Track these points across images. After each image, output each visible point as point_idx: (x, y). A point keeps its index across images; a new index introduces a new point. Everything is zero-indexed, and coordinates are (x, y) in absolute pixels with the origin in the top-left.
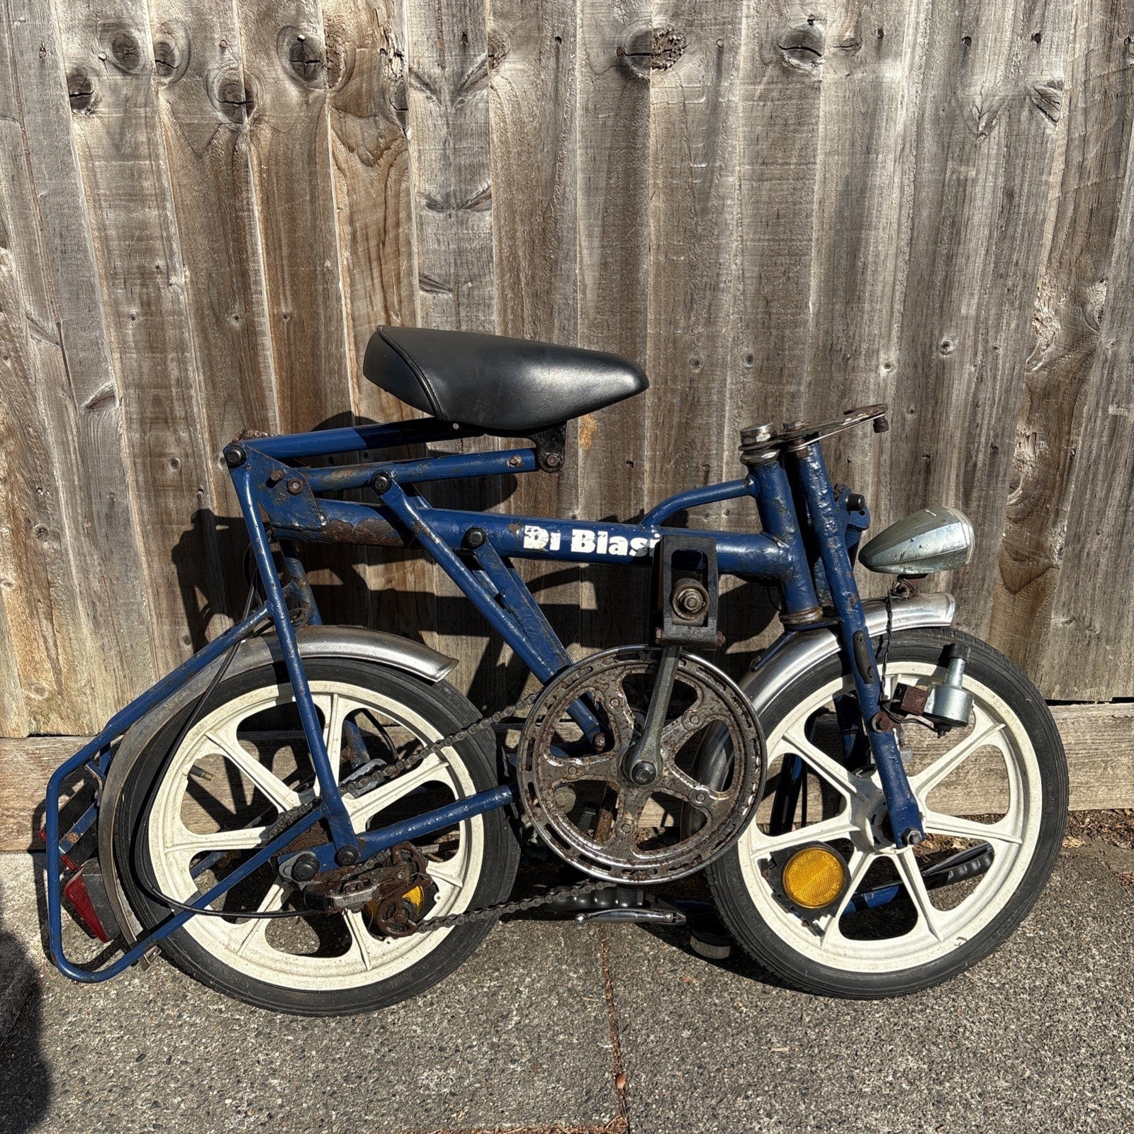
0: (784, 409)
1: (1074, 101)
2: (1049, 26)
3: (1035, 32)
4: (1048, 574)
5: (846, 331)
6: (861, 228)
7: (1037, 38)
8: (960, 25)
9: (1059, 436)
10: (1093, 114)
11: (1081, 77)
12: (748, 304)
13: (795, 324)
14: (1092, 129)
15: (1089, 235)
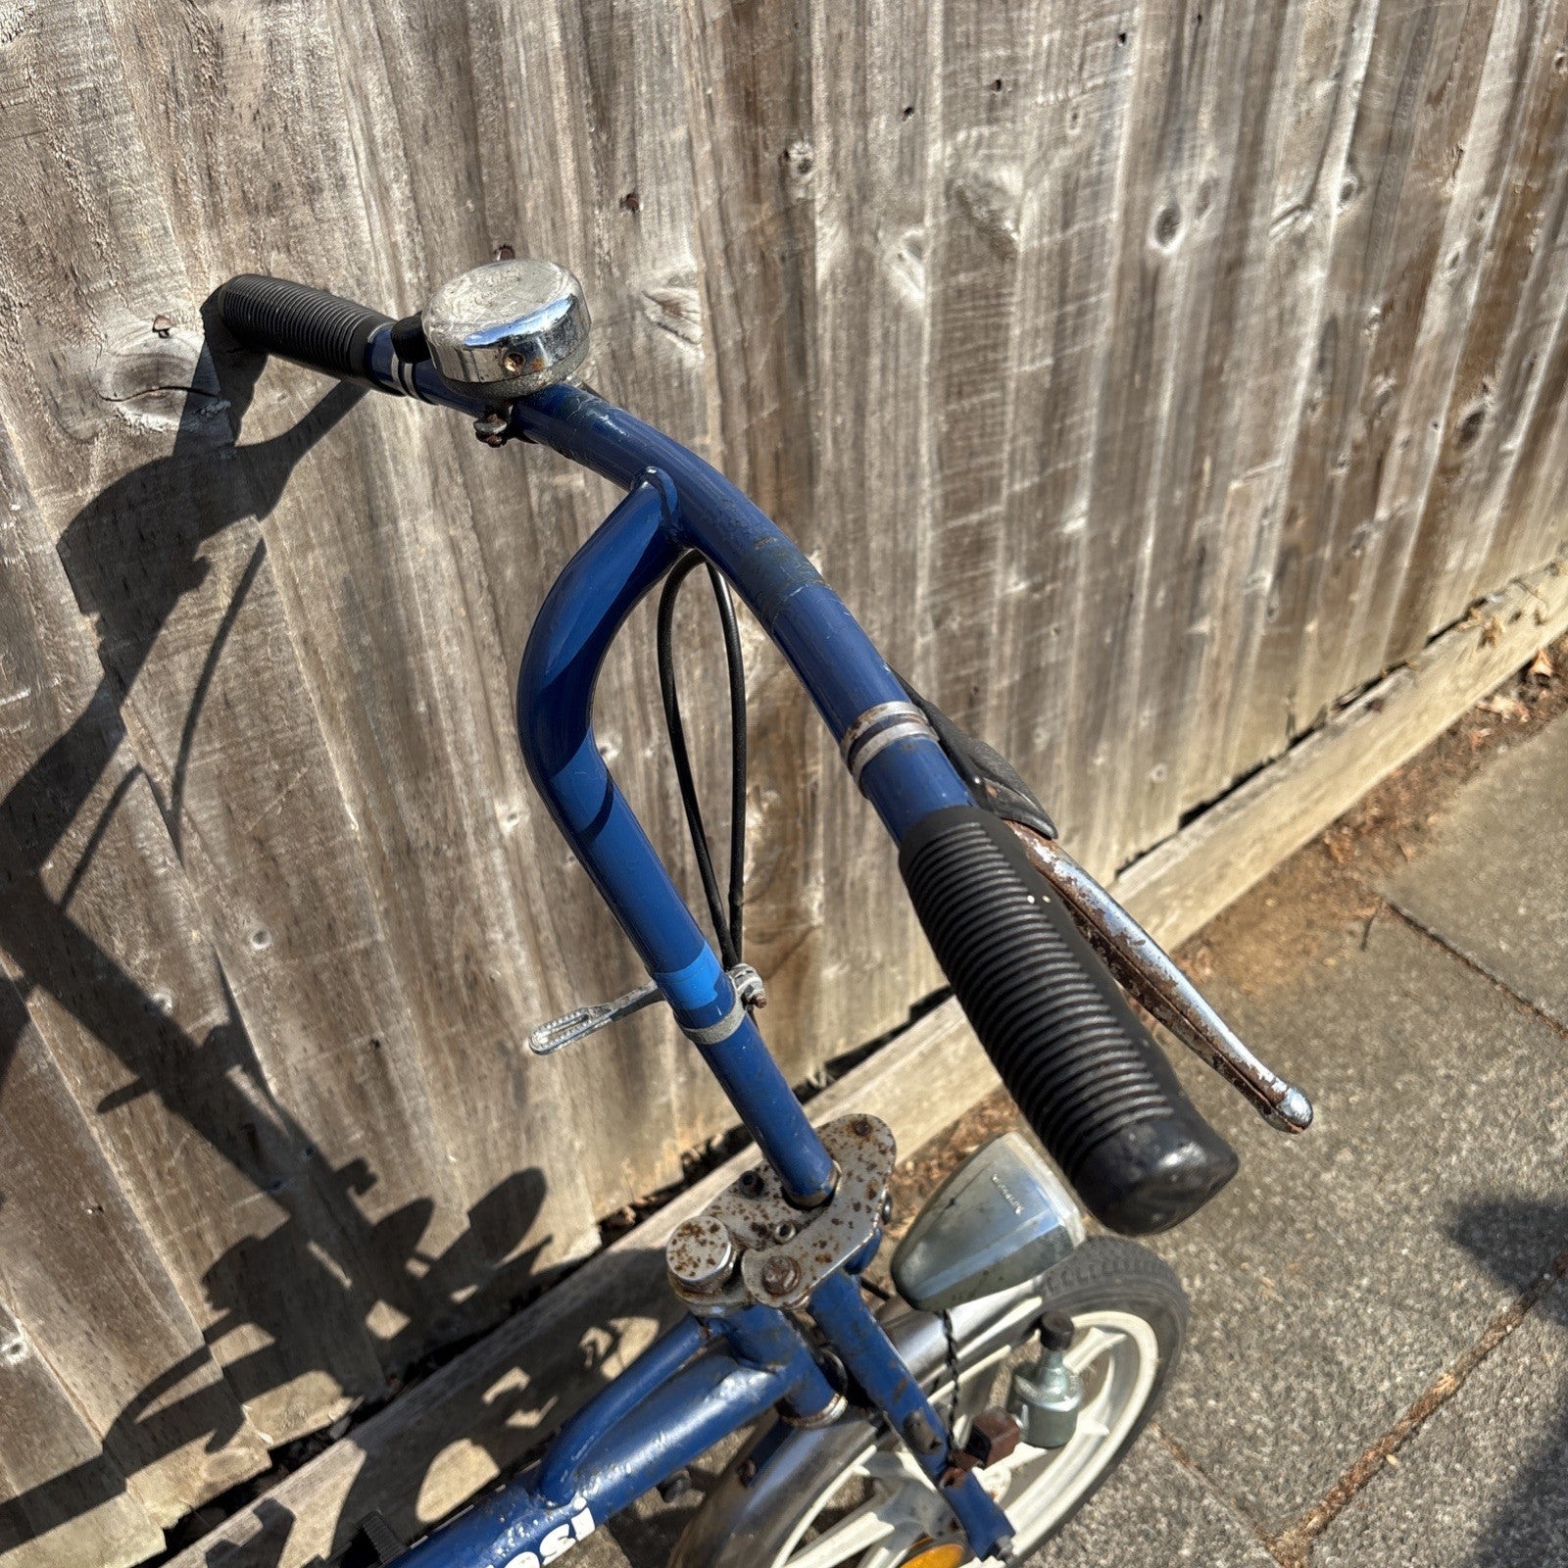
0: (357, 976)
1: (714, 285)
2: (646, 175)
3: (623, 192)
4: (810, 939)
5: (427, 816)
6: (402, 655)
7: (631, 202)
8: (482, 226)
9: (790, 775)
10: (750, 300)
11: (716, 241)
12: (222, 860)
13: (331, 855)
14: (754, 324)
15: (779, 492)
